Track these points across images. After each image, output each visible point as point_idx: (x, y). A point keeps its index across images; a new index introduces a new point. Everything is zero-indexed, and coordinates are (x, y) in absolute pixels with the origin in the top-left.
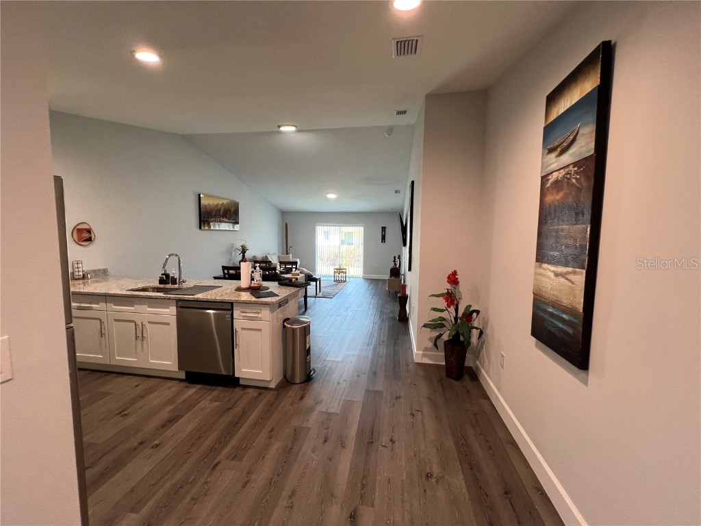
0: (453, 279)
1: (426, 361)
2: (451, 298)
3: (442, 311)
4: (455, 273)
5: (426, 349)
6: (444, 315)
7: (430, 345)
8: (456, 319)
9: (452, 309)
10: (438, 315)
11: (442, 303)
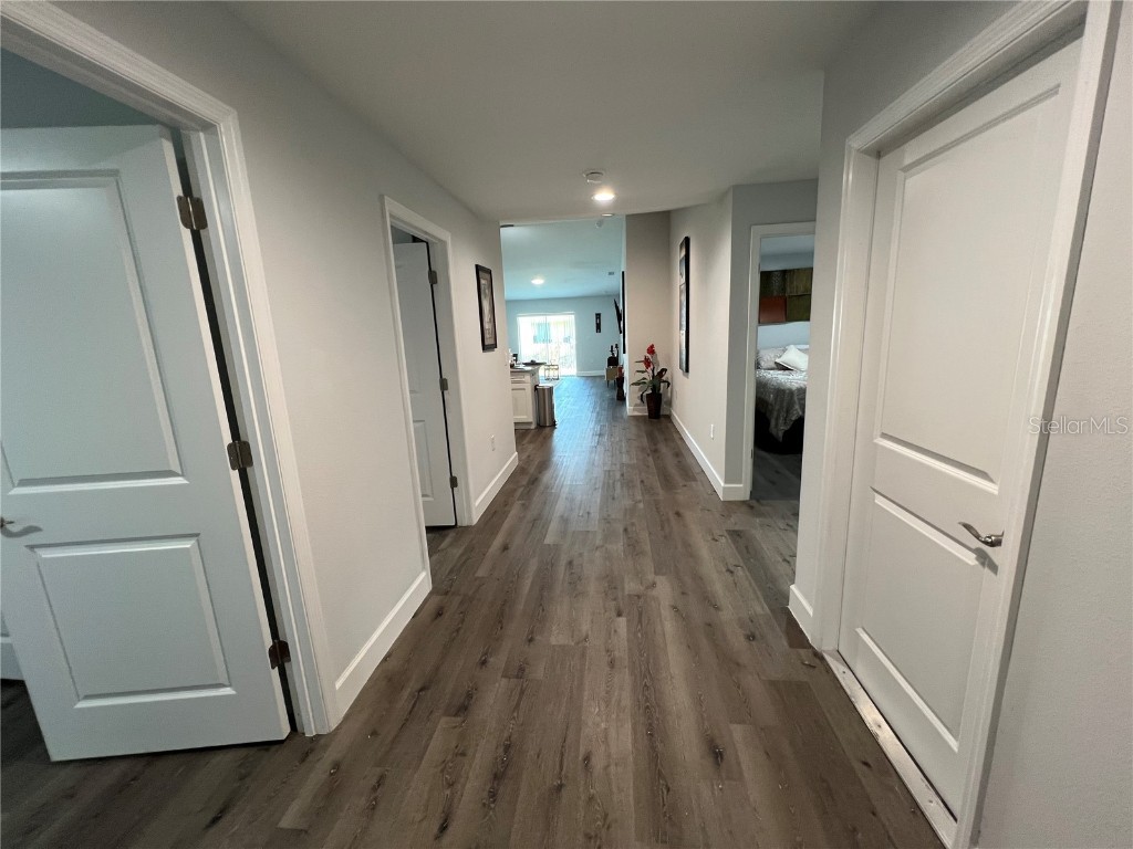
0: (651, 350)
1: (636, 414)
2: (647, 362)
3: (643, 372)
4: (652, 346)
5: (636, 405)
6: (645, 375)
7: (639, 401)
8: (653, 376)
9: (649, 370)
10: (641, 376)
11: (642, 367)
